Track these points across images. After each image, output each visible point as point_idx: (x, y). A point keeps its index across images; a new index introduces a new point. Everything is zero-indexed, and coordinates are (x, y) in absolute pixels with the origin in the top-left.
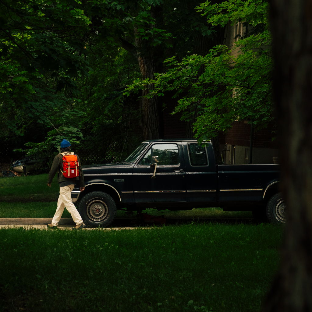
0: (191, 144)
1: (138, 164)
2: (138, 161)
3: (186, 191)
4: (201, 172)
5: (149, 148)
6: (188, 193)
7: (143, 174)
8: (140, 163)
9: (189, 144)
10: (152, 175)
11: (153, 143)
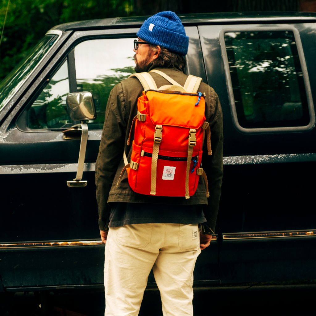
0: (243, 35)
1: (12, 125)
2: (14, 113)
3: (220, 238)
4: (281, 156)
5: (59, 55)
6: (229, 243)
7: (32, 170)
8: (23, 120)
9: (233, 35)
10: (72, 175)
11: (78, 34)
